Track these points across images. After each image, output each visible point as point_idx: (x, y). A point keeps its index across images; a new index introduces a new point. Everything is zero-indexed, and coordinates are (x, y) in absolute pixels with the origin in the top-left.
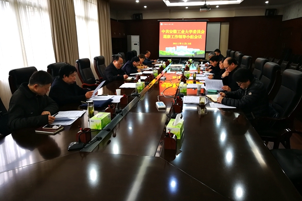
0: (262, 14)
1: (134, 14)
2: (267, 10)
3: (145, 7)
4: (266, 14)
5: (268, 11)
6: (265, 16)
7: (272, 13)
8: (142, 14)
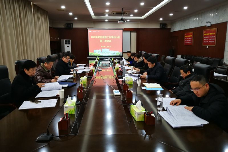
1: (66, 24)
3: (76, 18)
4: (160, 27)
7: (164, 26)
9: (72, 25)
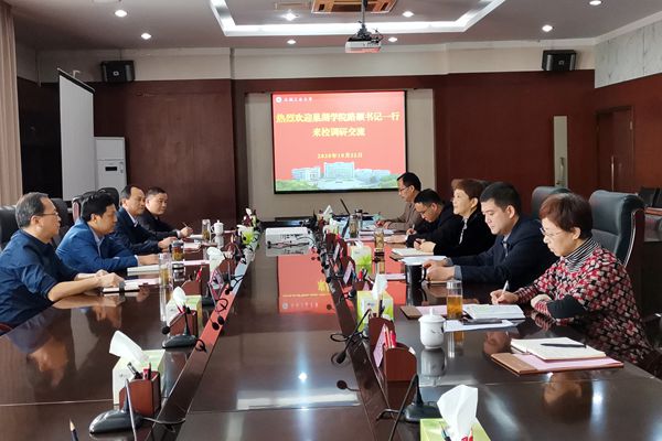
0: (534, 65)
1: (102, 64)
2: (546, 53)
3: (146, 36)
4: (544, 66)
5: (549, 56)
6: (543, 74)
7: (561, 63)
8: (131, 63)
9: (128, 67)
